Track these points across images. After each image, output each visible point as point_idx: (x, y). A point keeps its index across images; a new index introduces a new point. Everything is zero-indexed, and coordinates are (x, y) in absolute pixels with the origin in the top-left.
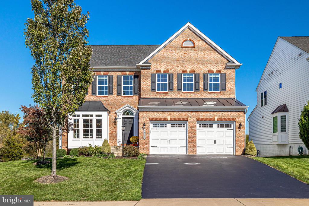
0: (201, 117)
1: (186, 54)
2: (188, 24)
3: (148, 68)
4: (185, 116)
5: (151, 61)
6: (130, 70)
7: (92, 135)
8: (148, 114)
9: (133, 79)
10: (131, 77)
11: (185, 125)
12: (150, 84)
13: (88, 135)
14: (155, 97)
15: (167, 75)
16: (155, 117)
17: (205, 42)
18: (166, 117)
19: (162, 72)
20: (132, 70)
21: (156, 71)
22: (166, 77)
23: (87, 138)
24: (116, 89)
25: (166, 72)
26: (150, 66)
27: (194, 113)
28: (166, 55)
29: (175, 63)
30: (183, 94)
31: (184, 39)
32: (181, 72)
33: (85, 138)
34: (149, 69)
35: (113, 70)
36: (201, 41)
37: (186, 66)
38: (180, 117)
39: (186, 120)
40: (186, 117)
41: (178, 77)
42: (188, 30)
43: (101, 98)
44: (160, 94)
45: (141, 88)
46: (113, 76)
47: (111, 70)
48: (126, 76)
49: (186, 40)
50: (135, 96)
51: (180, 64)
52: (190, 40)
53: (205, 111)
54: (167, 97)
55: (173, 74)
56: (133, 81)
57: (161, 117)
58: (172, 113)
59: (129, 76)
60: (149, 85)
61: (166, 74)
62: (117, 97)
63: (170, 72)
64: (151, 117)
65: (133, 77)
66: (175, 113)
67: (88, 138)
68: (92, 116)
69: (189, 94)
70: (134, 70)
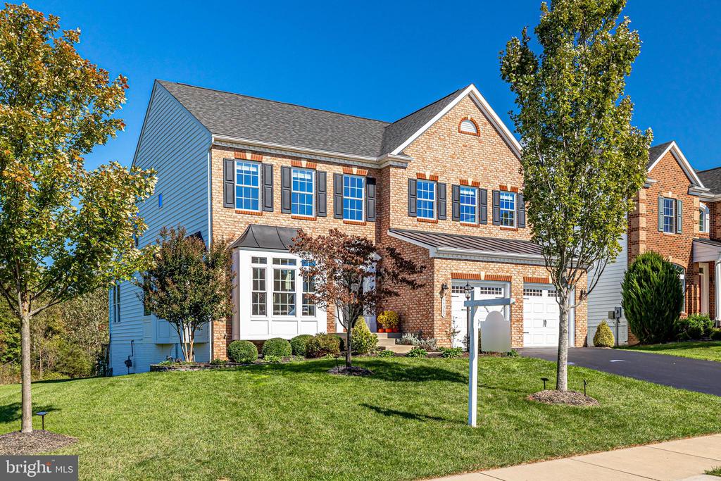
0: (530, 276)
1: (466, 146)
2: (472, 87)
3: (404, 165)
4: (507, 272)
5: (408, 152)
6: (360, 164)
7: (293, 307)
8: (449, 266)
9: (364, 185)
10: (360, 181)
11: (503, 289)
12: (406, 200)
13: (284, 308)
14: (415, 229)
15: (435, 185)
16: (460, 272)
17: (495, 128)
18: (478, 273)
19: (428, 178)
20: (364, 165)
21: (417, 173)
22: (432, 188)
23: (282, 314)
24: (332, 204)
25: (434, 178)
26: (407, 162)
27: (520, 267)
28: (433, 144)
29: (447, 162)
30: (461, 227)
31: (463, 117)
32: (458, 184)
33: (278, 314)
34: (405, 168)
35: (328, 159)
36: (489, 126)
37: (465, 172)
38: (499, 274)
39: (508, 280)
40: (508, 274)
41: (453, 191)
42: (468, 98)
43: (301, 222)
44: (424, 223)
45: (391, 207)
46: (325, 173)
47: (323, 159)
48: (350, 176)
49: (465, 119)
50: (368, 223)
51: (456, 165)
52: (472, 121)
53: (535, 265)
54: (435, 230)
55: (445, 185)
56: (363, 189)
57: (470, 273)
58: (487, 265)
59: (357, 177)
60: (405, 203)
61: (432, 182)
62: (333, 221)
63: (441, 180)
64: (454, 271)
65: (363, 179)
66: (492, 265)
67: (285, 314)
68: (293, 262)
69: (471, 228)
70: (369, 166)
